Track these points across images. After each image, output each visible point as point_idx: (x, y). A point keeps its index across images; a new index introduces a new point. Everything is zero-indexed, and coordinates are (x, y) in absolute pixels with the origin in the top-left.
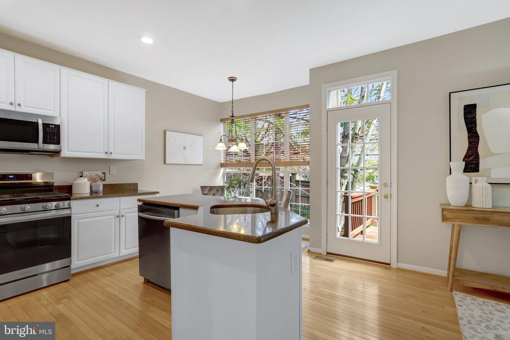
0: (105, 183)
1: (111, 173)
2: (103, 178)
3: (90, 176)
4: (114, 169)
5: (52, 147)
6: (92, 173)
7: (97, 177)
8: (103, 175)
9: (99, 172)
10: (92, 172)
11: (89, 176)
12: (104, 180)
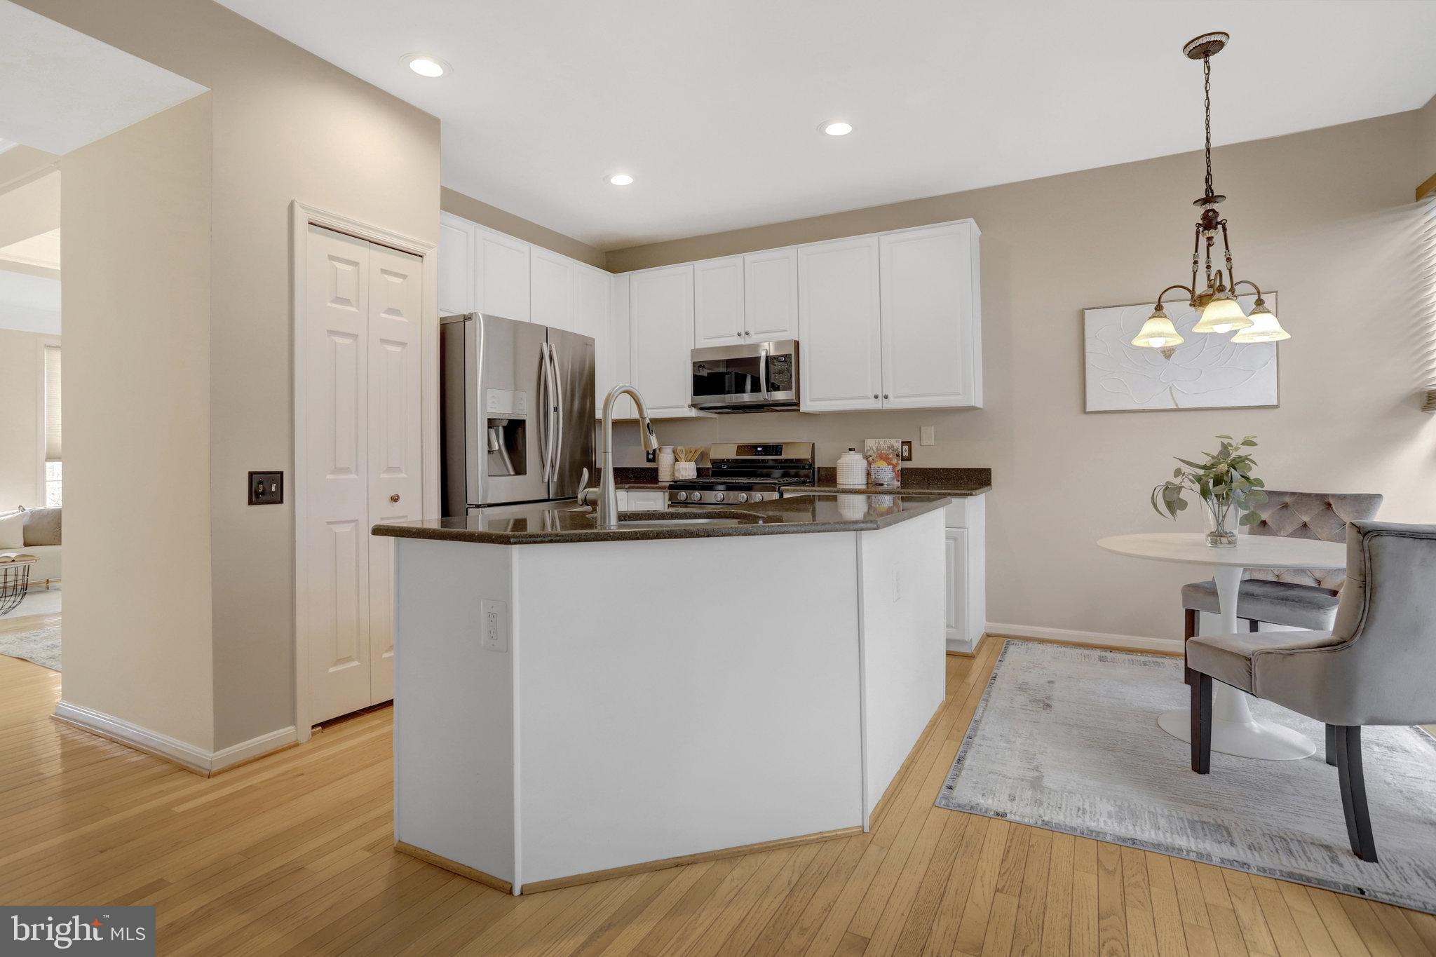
0: (908, 465)
1: (924, 442)
2: (906, 454)
3: (877, 449)
4: (929, 434)
5: (780, 396)
6: (881, 443)
7: (891, 451)
8: (906, 448)
9: (895, 440)
10: (881, 441)
11: (874, 448)
12: (909, 459)
